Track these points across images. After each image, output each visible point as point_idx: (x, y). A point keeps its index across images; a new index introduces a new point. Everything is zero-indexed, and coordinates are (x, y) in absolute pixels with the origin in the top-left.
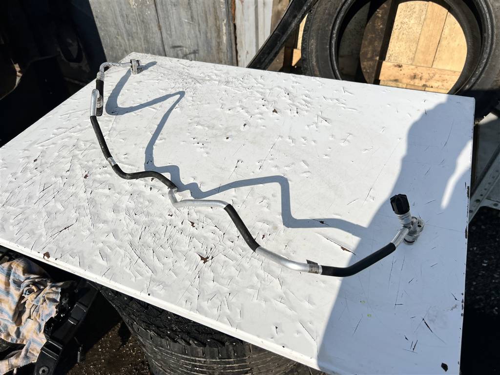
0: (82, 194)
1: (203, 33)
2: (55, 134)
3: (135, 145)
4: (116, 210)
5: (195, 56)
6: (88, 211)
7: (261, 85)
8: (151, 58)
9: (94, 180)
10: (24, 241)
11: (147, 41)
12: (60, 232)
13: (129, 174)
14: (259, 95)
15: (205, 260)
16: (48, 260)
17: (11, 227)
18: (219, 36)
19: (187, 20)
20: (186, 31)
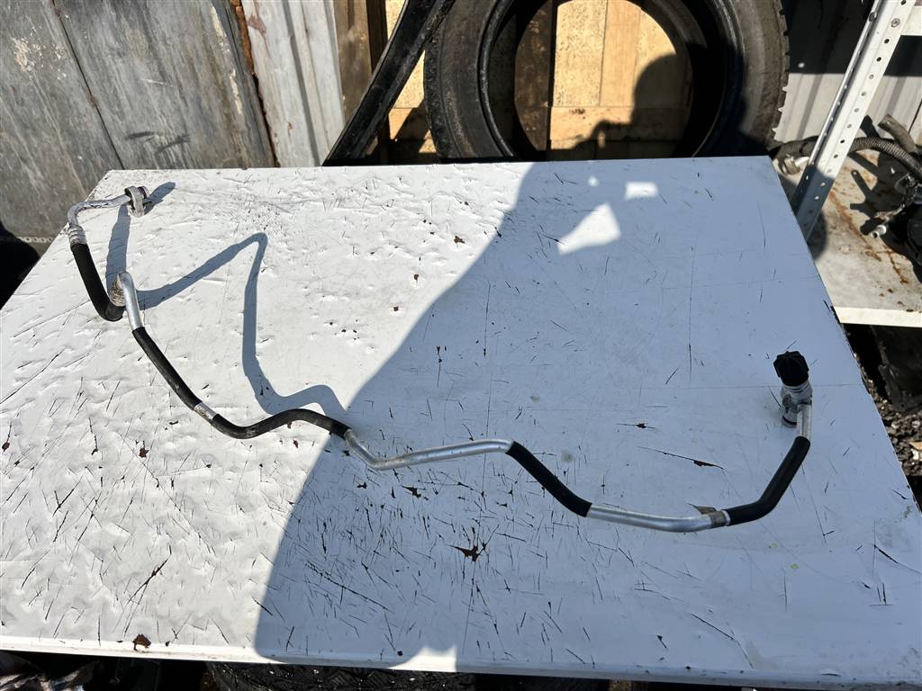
0: (153, 493)
1: (192, 100)
2: (21, 379)
3: (216, 362)
4: (243, 506)
5: (183, 147)
6: (186, 524)
7: (408, 195)
8: (156, 176)
9: (166, 456)
10: (72, 626)
11: (69, 132)
12: (146, 583)
13: (251, 428)
14: (413, 215)
15: (472, 554)
16: (146, 650)
17: (26, 607)
18: (226, 102)
19: (153, 79)
20: (154, 103)
